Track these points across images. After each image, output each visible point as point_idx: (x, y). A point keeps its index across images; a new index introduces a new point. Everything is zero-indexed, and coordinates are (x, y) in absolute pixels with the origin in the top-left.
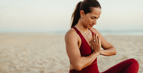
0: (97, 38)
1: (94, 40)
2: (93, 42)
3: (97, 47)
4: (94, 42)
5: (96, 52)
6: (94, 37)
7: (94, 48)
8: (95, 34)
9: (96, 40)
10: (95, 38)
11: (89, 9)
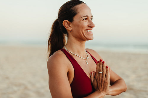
0: (105, 70)
1: (99, 71)
2: (97, 75)
3: (103, 82)
4: (99, 74)
5: (100, 92)
6: (101, 66)
7: (99, 84)
8: (103, 62)
9: (103, 71)
10: (101, 69)
11: (72, 10)
